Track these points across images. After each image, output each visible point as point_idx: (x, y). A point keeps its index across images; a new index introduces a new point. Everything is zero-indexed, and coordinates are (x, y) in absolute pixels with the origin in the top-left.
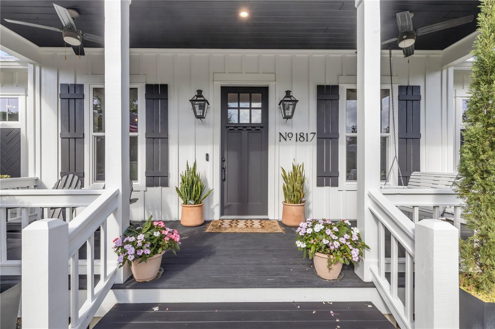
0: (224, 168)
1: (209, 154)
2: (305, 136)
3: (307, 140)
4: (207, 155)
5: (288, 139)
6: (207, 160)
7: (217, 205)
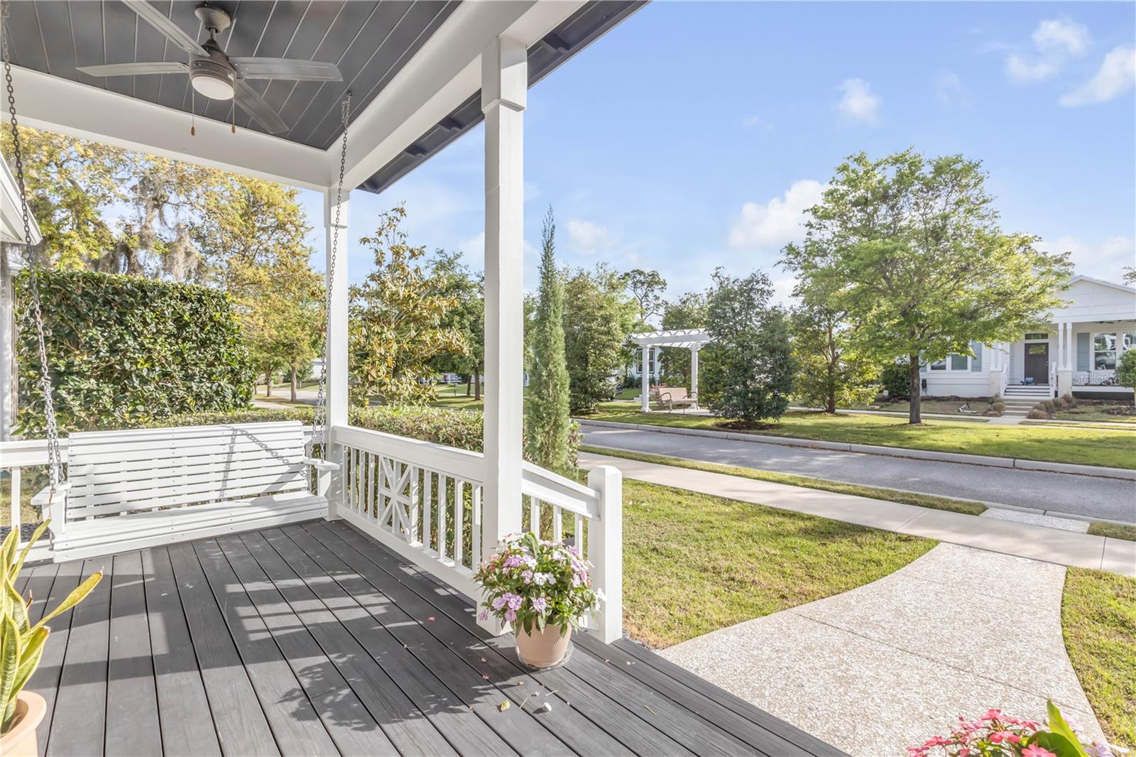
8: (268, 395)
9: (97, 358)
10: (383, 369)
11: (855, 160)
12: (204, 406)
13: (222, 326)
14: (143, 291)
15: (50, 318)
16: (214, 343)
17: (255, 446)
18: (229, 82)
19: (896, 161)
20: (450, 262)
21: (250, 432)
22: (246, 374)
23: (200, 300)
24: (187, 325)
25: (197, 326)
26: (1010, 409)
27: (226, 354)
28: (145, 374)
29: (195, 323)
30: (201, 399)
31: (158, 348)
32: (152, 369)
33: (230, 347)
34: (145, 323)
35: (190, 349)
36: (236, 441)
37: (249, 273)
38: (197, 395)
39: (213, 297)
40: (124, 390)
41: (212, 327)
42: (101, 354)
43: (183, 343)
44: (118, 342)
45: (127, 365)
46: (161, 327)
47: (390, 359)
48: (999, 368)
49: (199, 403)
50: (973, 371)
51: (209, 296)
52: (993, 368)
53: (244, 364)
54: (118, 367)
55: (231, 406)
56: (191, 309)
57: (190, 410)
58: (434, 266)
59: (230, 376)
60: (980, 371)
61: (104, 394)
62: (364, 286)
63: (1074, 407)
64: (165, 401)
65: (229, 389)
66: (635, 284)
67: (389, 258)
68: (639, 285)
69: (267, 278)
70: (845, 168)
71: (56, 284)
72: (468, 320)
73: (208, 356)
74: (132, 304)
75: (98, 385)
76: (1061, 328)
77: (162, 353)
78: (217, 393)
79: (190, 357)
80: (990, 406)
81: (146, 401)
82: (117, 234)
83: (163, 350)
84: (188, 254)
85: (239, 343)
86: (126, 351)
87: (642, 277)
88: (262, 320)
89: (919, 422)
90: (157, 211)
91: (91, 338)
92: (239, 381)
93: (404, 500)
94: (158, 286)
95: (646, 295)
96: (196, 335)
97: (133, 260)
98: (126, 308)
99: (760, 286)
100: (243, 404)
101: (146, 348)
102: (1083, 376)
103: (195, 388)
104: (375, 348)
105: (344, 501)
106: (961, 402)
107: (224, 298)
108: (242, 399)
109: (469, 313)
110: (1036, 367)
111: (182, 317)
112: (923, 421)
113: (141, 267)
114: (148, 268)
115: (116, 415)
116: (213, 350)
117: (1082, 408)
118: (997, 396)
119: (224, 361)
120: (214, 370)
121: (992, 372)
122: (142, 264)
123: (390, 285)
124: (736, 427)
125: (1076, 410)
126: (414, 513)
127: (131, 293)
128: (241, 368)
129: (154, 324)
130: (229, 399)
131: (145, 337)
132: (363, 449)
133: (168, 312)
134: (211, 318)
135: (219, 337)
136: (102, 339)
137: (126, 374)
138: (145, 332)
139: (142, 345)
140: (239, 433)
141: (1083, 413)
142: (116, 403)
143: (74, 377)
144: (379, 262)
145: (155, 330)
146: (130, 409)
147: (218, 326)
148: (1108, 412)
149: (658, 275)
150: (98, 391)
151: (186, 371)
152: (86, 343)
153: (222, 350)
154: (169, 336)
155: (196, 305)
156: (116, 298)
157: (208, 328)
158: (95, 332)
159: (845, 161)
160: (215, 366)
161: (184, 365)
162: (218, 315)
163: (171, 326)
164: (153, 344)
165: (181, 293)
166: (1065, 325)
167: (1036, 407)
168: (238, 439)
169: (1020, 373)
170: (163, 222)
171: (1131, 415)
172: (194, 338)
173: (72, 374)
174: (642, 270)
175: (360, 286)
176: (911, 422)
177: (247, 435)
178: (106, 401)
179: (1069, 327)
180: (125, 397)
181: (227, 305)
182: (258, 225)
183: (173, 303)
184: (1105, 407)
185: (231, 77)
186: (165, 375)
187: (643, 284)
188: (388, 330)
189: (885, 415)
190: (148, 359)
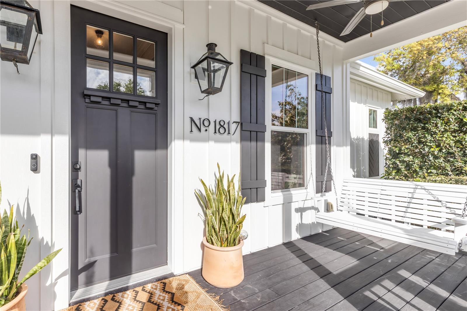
0: (79, 186)
1: (39, 154)
2: (226, 126)
3: (229, 133)
4: (35, 158)
5: (203, 129)
6: (35, 168)
7: (63, 275)
9: (412, 146)
14: (436, 110)
17: (430, 197)
21: (426, 188)
28: (436, 153)
31: (445, 139)
32: (440, 151)
34: (439, 127)
36: (416, 192)
40: (425, 162)
42: (414, 144)
44: (422, 138)
45: (427, 150)
46: (448, 128)
54: (422, 150)
61: (416, 164)
74: (430, 118)
75: (413, 159)
77: (448, 142)
81: (437, 168)
83: (449, 140)
86: (426, 142)
91: (408, 137)
98: (427, 121)
101: (437, 140)
115: (420, 174)
127: (430, 113)
129: (442, 127)
131: (437, 134)
133: (452, 119)
136: (414, 137)
137: (426, 154)
139: (435, 138)
140: (419, 187)
142: (421, 168)
143: (402, 156)
146: (429, 171)
150: (413, 162)
158: (410, 134)
164: (442, 137)
168: (418, 191)
173: (401, 154)
177: (425, 189)
178: (416, 167)
186: (450, 154)
190: (438, 146)
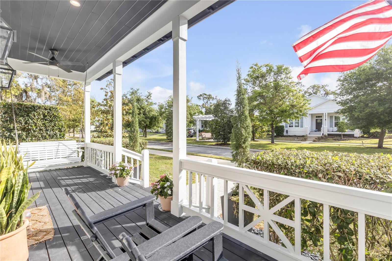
8: (74, 136)
9: (21, 125)
10: (107, 128)
11: (255, 65)
12: (51, 138)
13: (57, 116)
14: (34, 107)
15: (9, 115)
16: (54, 121)
17: (66, 148)
18: (57, 66)
19: (266, 66)
20: (136, 92)
21: (63, 143)
22: (63, 129)
23: (50, 109)
24: (46, 116)
25: (49, 117)
26: (309, 139)
27: (57, 124)
28: (35, 129)
29: (49, 116)
30: (50, 136)
31: (38, 122)
32: (36, 128)
33: (58, 122)
34: (35, 116)
35: (47, 123)
37: (65, 98)
38: (49, 135)
39: (54, 109)
40: (29, 134)
41: (53, 117)
42: (23, 124)
43: (45, 121)
44: (27, 121)
45: (30, 127)
46: (39, 117)
47: (109, 125)
48: (308, 127)
49: (50, 137)
50: (301, 127)
51: (52, 108)
52: (306, 127)
53: (63, 126)
54: (27, 128)
55: (59, 138)
56: (47, 112)
57: (48, 139)
58: (130, 93)
59: (59, 130)
60: (303, 127)
61: (24, 135)
62: (102, 102)
63: (327, 138)
64: (40, 136)
65: (58, 134)
66: (204, 98)
67: (109, 94)
68: (205, 98)
69: (71, 100)
70: (252, 67)
71: (10, 106)
72: (142, 111)
73: (52, 125)
74: (31, 111)
75: (22, 132)
76: (324, 114)
77: (40, 124)
78: (55, 134)
79: (47, 125)
80: (303, 138)
81: (35, 137)
82: (23, 87)
83: (40, 123)
84: (46, 93)
85: (61, 121)
86: (30, 123)
87: (206, 96)
88: (69, 113)
89: (274, 143)
90: (35, 80)
91: (20, 120)
92: (61, 131)
93: (101, 159)
94: (38, 106)
95: (207, 102)
96: (49, 119)
97: (28, 95)
98: (29, 112)
99: (228, 102)
100: (62, 138)
101: (35, 123)
102: (331, 129)
103: (49, 133)
104: (104, 121)
105: (89, 161)
106: (296, 137)
107: (57, 109)
108: (62, 136)
109: (142, 109)
110: (319, 126)
111: (45, 114)
112: (275, 142)
113: (30, 97)
114: (32, 97)
115: (27, 140)
116: (54, 123)
117: (329, 139)
118: (307, 135)
119: (57, 126)
120: (54, 128)
121: (306, 128)
122: (30, 96)
123: (109, 102)
124: (221, 145)
125: (327, 139)
126: (103, 161)
127: (31, 108)
128: (62, 128)
129: (37, 116)
130: (58, 136)
131: (35, 120)
132: (93, 148)
133: (41, 113)
134: (53, 114)
135: (56, 119)
136: (23, 120)
137: (29, 130)
138: (35, 118)
139: (34, 121)
140: (60, 143)
141: (328, 140)
142: (27, 137)
144: (106, 95)
145: (37, 118)
146: (31, 139)
147: (55, 116)
148: (335, 140)
149: (211, 95)
150: (22, 134)
151: (46, 128)
152: (19, 121)
153: (56, 123)
154: (41, 119)
155: (49, 111)
156: (27, 109)
157: (52, 117)
158: (21, 118)
159: (252, 66)
160: (54, 127)
161: (46, 127)
162: (55, 113)
163: (42, 117)
164: (37, 121)
165: (45, 108)
166: (325, 113)
167: (316, 138)
169: (314, 128)
170: (38, 84)
171: (340, 140)
172: (48, 120)
174: (206, 93)
175: (101, 102)
176: (272, 143)
178: (24, 137)
179: (327, 114)
180: (29, 135)
181: (58, 110)
182: (68, 83)
183: (42, 110)
184: (335, 138)
185: (58, 65)
186: (40, 130)
187: (206, 98)
188: (109, 116)
189: (267, 141)
190: (36, 125)
